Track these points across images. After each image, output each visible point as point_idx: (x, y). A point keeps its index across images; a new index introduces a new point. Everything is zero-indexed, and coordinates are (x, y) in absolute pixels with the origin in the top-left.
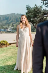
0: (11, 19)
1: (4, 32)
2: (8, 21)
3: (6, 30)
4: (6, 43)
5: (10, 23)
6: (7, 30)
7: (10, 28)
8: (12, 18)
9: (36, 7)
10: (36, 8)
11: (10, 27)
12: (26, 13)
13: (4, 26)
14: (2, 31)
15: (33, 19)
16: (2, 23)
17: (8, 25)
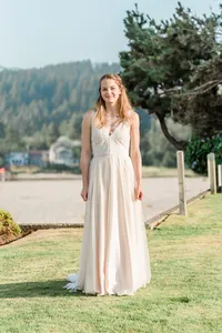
0: (67, 96)
1: (28, 170)
2: (51, 108)
3: (41, 155)
4: (6, 224)
5: (63, 117)
6: (44, 158)
7: (62, 145)
8: (75, 85)
9: (181, 18)
10: (184, 25)
11: (62, 139)
12: (124, 56)
13: (29, 132)
14: (17, 163)
15: (160, 91)
16: (16, 119)
17: (51, 127)
